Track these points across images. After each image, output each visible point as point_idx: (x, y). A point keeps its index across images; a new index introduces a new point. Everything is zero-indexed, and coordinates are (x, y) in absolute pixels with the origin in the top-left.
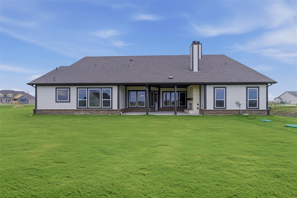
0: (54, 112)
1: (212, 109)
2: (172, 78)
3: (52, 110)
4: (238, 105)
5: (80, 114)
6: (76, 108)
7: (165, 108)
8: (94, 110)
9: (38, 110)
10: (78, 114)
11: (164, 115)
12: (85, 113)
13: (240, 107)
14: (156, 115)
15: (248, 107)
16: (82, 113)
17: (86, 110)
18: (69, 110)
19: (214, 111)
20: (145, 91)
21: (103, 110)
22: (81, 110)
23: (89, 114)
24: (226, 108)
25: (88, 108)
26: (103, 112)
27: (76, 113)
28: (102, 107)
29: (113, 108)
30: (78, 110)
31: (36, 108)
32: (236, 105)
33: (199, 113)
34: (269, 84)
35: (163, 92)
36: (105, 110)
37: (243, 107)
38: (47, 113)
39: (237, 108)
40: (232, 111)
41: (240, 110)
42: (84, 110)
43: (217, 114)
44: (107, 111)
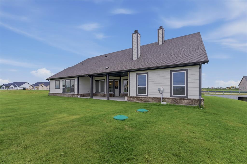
1: (135, 95)
3: (54, 93)
4: (161, 92)
9: (50, 93)
13: (162, 95)
15: (173, 95)
19: (135, 97)
24: (148, 95)
25: (66, 92)
28: (71, 92)
29: (75, 93)
32: (159, 92)
36: (72, 94)
37: (167, 95)
39: (160, 96)
40: (153, 98)
41: (161, 98)
43: (139, 100)
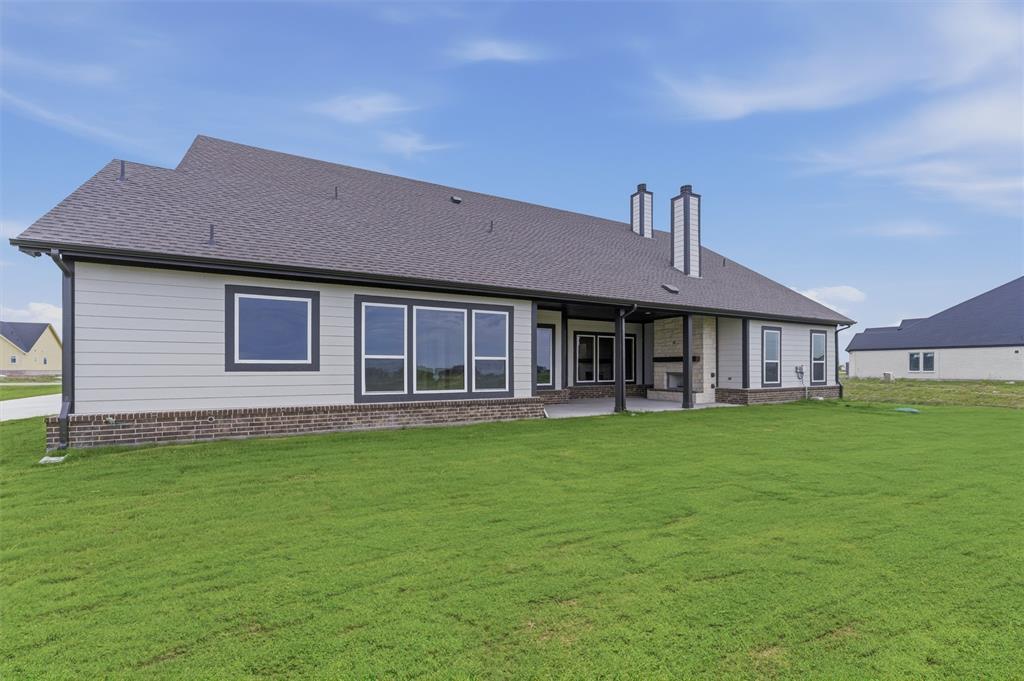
0: (223, 426)
1: (759, 387)
2: (676, 292)
3: (203, 415)
4: (800, 375)
5: (379, 425)
6: (350, 401)
7: (582, 389)
8: (442, 405)
9: (84, 421)
10: (364, 428)
11: (669, 409)
12: (404, 420)
13: (802, 382)
14: (651, 410)
16: (388, 423)
17: (404, 407)
18: (318, 410)
20: (553, 327)
21: (480, 404)
22: (380, 408)
23: (421, 424)
24: (781, 383)
25: (411, 396)
26: (483, 409)
27: (358, 426)
28: (474, 390)
29: (518, 395)
30: (362, 407)
31: (72, 409)
32: (797, 375)
33: (714, 400)
34: (839, 327)
35: (576, 333)
36: (489, 403)
37: (806, 380)
38: (171, 437)
39: (798, 384)
40: (792, 391)
41: (804, 389)
42: (399, 407)
44: (497, 408)
